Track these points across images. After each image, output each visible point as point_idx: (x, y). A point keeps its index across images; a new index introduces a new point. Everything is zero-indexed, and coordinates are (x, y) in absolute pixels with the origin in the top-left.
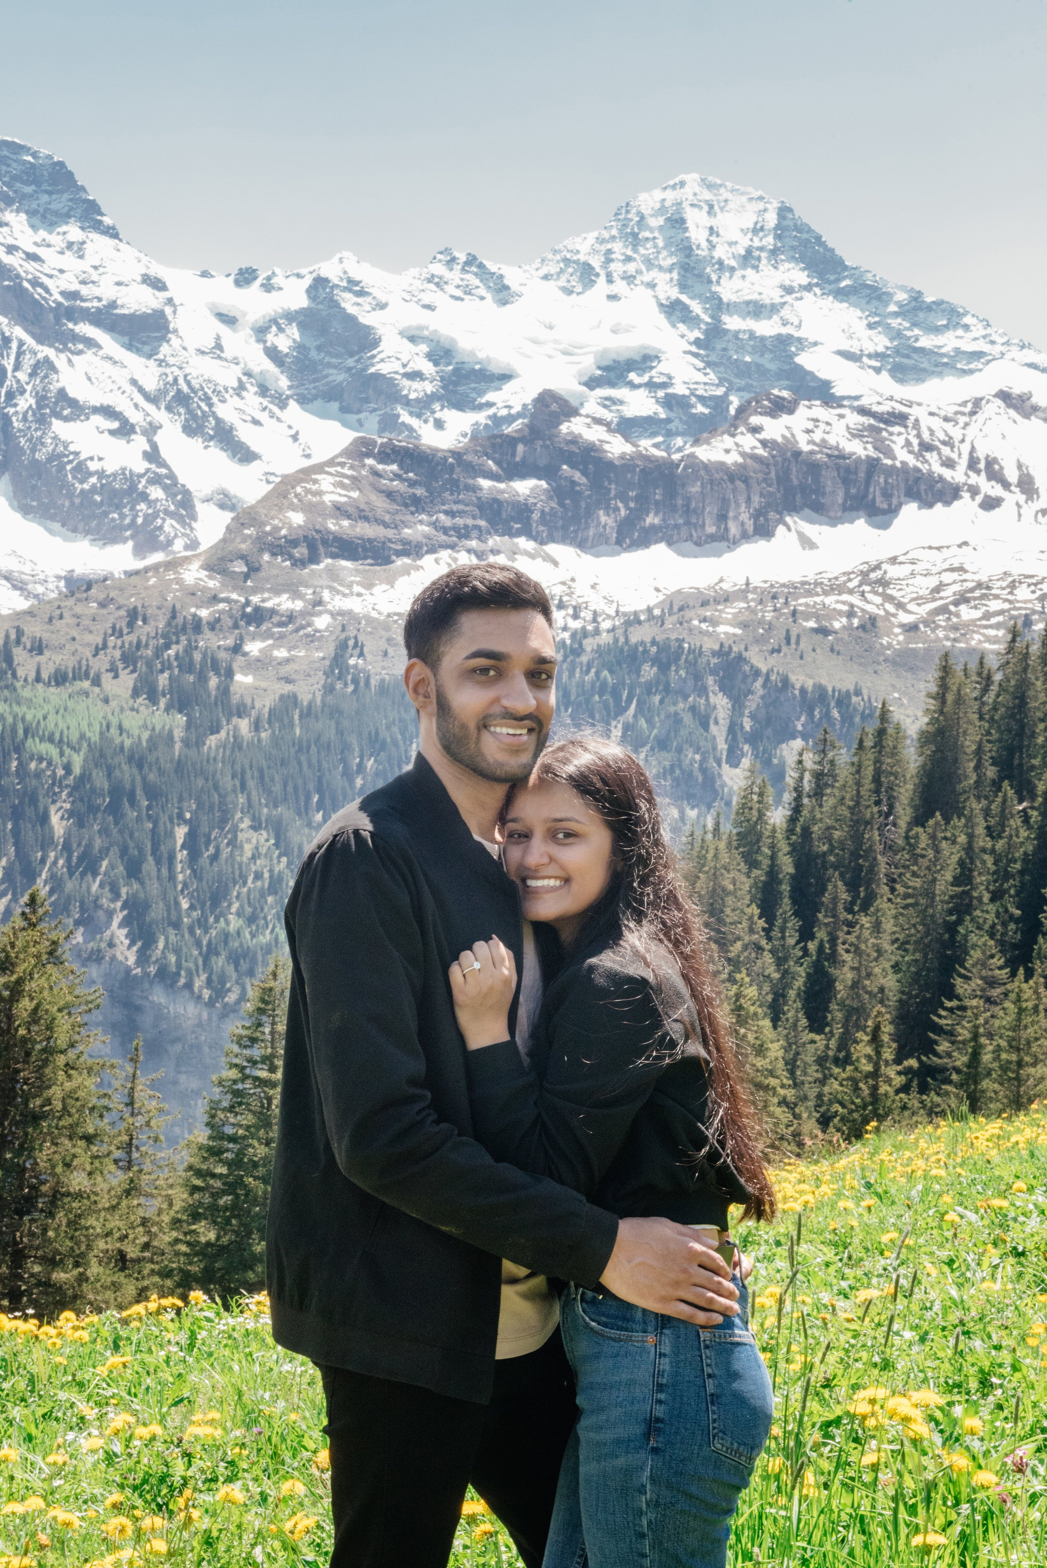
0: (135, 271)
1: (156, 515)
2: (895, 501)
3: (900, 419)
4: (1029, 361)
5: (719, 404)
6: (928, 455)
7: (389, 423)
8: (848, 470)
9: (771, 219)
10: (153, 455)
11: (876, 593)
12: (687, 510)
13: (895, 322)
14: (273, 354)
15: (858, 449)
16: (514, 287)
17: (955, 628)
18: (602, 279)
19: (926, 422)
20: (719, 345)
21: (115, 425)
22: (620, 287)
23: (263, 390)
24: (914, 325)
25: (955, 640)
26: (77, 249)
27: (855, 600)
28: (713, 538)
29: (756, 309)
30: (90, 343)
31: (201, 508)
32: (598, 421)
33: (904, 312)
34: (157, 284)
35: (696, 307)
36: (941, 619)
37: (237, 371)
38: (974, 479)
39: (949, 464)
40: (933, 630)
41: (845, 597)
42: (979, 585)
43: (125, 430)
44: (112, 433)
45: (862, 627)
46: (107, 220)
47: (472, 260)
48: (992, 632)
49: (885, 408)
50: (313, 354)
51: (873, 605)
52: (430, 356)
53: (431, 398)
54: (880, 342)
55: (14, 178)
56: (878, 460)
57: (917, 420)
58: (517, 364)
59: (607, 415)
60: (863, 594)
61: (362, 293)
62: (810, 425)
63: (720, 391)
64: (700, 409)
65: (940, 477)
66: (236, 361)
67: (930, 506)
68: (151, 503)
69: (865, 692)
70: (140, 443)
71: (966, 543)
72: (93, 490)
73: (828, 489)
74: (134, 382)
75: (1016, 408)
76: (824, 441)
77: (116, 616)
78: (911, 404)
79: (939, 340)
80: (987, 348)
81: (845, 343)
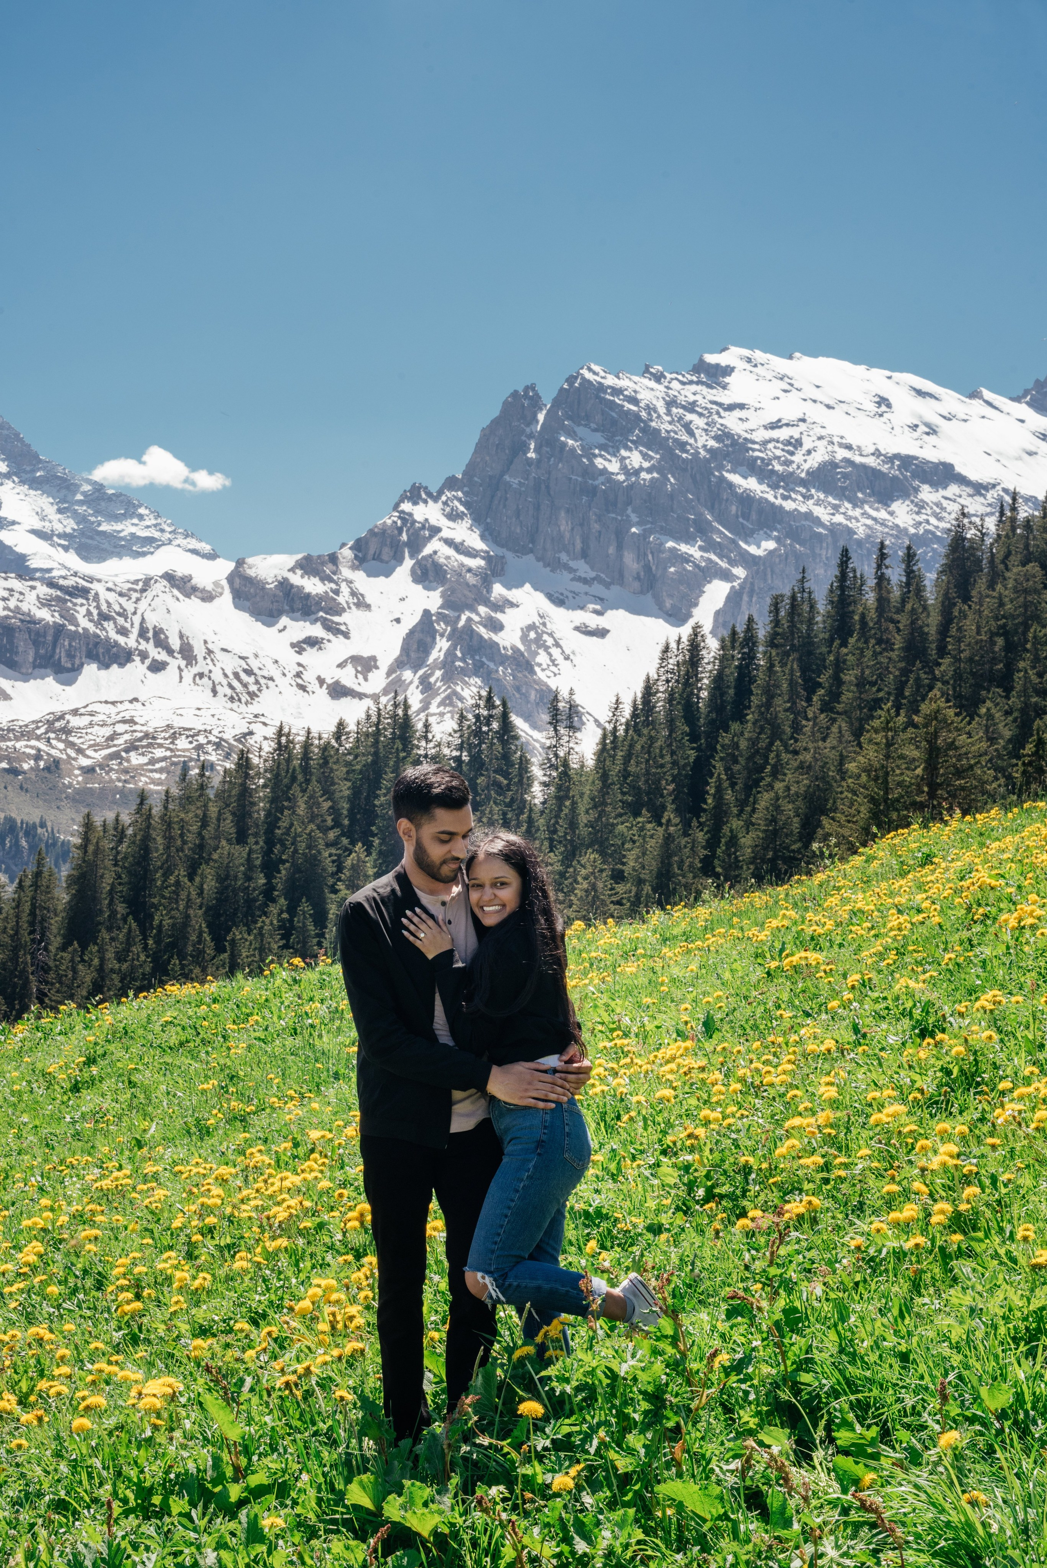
2: (77, 662)
3: (84, 592)
4: (191, 547)
6: (105, 624)
8: (38, 633)
11: (59, 740)
13: (81, 509)
15: (45, 615)
17: (126, 771)
19: (104, 595)
24: (97, 512)
25: (125, 781)
27: (42, 745)
33: (88, 501)
36: (114, 764)
38: (143, 646)
39: (123, 632)
40: (107, 773)
41: (33, 743)
42: (147, 735)
45: (47, 769)
48: (157, 776)
49: (70, 582)
51: (57, 749)
54: (69, 525)
56: (63, 626)
57: (97, 594)
60: (48, 740)
62: (6, 594)
65: (116, 642)
67: (107, 666)
69: (49, 824)
71: (136, 700)
73: (20, 649)
75: (179, 588)
76: (17, 607)
78: (91, 580)
79: (118, 527)
80: (157, 535)
81: (38, 525)
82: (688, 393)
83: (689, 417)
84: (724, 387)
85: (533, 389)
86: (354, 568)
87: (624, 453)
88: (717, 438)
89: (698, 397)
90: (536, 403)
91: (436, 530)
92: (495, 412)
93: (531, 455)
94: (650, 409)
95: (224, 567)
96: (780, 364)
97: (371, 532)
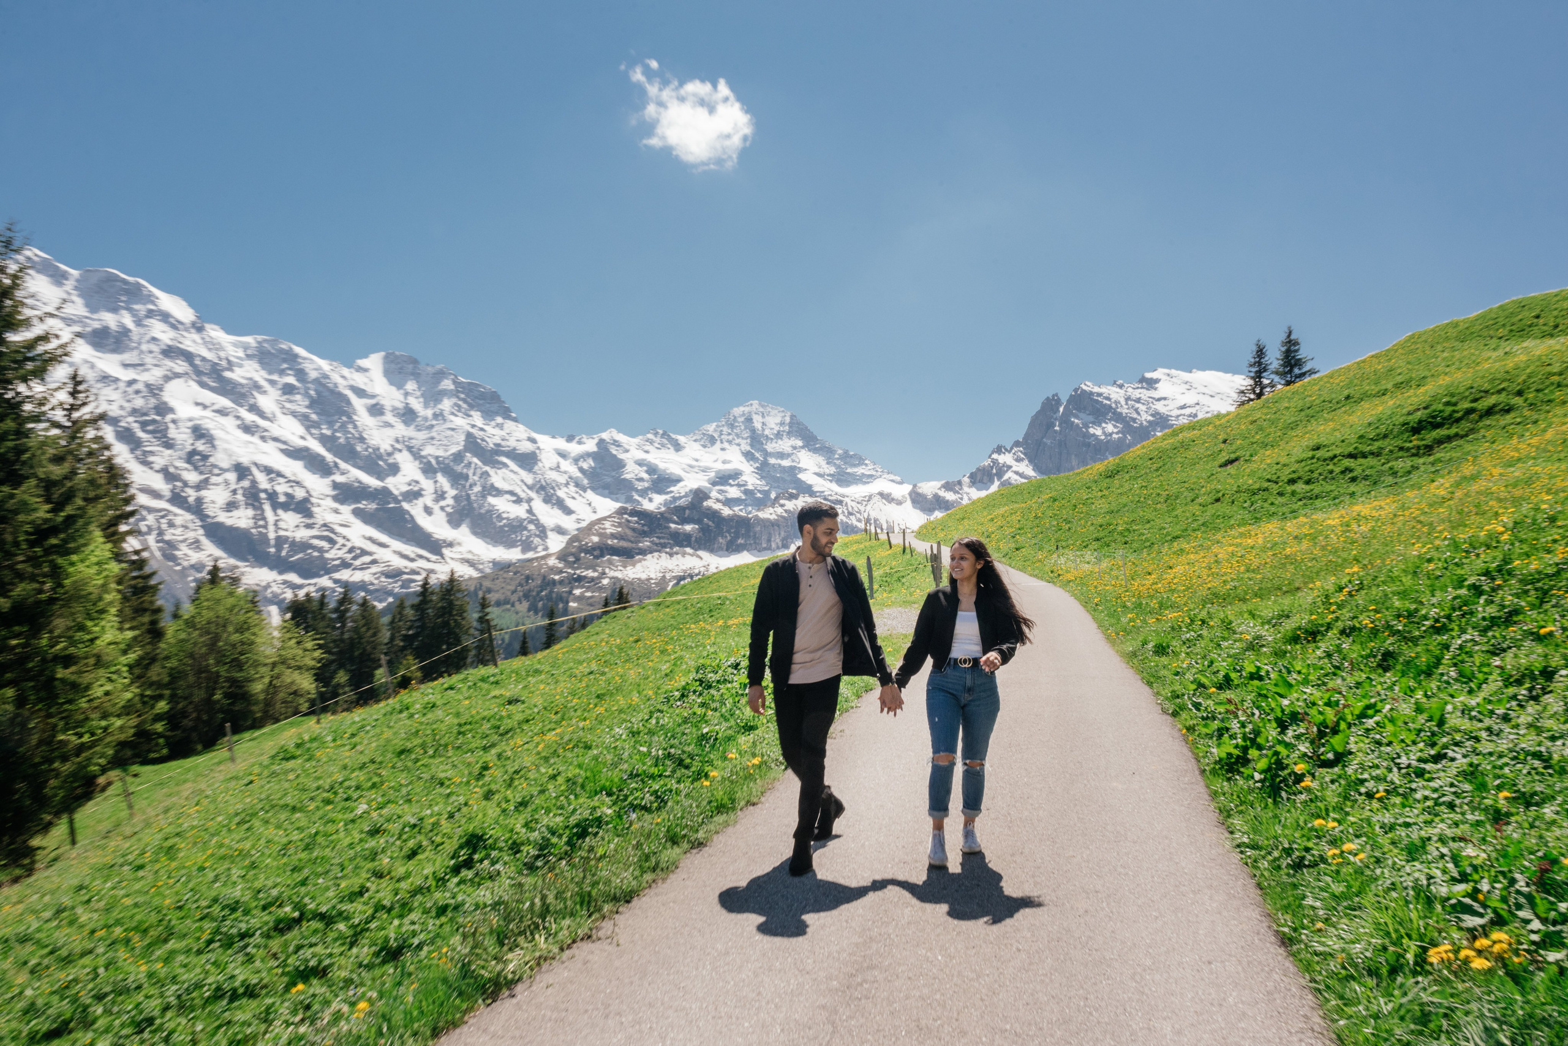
0: (524, 436)
1: (530, 536)
4: (890, 479)
5: (766, 494)
7: (629, 499)
9: (788, 420)
10: (530, 511)
12: (755, 538)
13: (838, 462)
14: (581, 470)
16: (682, 444)
18: (718, 442)
19: (850, 503)
20: (767, 469)
21: (514, 498)
22: (726, 445)
23: (577, 485)
24: (845, 463)
26: (500, 426)
28: (765, 549)
29: (782, 455)
30: (505, 465)
31: (550, 534)
32: (718, 500)
33: (841, 458)
34: (533, 441)
35: (757, 455)
37: (566, 477)
43: (518, 501)
44: (514, 502)
46: (513, 415)
47: (664, 434)
50: (598, 470)
52: (647, 472)
53: (648, 489)
54: (832, 470)
55: (476, 398)
57: (847, 503)
58: (682, 474)
59: (721, 497)
61: (619, 446)
63: (767, 488)
64: (759, 495)
66: (565, 472)
68: (529, 531)
70: (525, 506)
72: (505, 525)
74: (522, 481)
75: (885, 499)
77: (520, 578)
78: (844, 496)
79: (855, 470)
80: (874, 473)
81: (817, 470)
82: (1136, 394)
83: (1137, 405)
84: (1156, 389)
85: (1056, 395)
86: (970, 487)
87: (1104, 425)
88: (1152, 415)
89: (1142, 396)
90: (1058, 402)
91: (1010, 467)
92: (1038, 408)
93: (1057, 428)
94: (1116, 402)
95: (907, 488)
96: (1185, 376)
97: (978, 469)
